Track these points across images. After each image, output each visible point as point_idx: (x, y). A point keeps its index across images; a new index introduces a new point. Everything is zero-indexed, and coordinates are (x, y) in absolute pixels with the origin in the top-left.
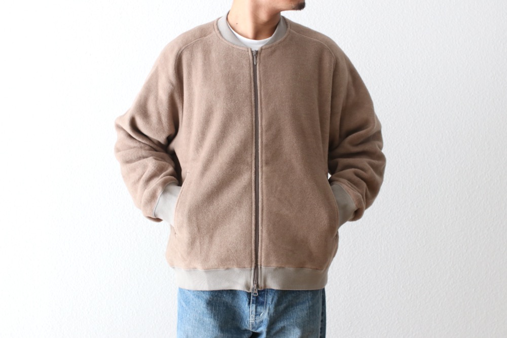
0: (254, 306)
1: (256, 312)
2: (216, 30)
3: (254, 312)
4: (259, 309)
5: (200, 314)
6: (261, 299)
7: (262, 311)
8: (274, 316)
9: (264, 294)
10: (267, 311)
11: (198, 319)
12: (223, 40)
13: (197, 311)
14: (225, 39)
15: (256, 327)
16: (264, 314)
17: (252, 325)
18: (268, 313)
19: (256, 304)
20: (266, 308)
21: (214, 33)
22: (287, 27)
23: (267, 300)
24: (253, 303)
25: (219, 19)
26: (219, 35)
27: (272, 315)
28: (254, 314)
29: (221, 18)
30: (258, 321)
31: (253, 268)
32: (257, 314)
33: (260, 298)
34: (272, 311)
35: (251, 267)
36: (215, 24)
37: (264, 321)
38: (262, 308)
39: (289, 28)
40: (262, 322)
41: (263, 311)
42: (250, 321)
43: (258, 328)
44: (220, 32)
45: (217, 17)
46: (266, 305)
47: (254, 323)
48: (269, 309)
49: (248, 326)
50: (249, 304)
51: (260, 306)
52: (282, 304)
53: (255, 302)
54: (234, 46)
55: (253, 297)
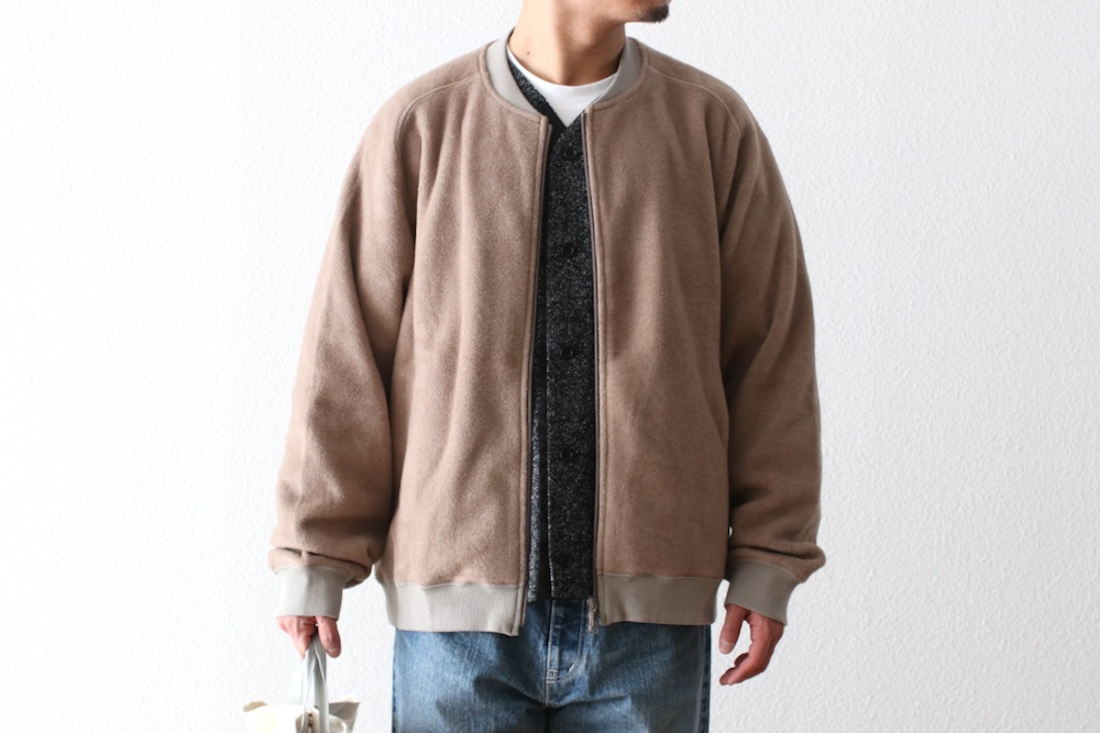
0: (557, 649)
1: (561, 662)
2: (482, 70)
3: (556, 663)
4: (567, 656)
5: (437, 664)
6: (572, 636)
7: (573, 660)
8: (598, 673)
9: (579, 625)
10: (584, 661)
11: (433, 673)
12: (493, 93)
13: (432, 657)
14: (497, 93)
15: (560, 694)
16: (576, 667)
17: (551, 689)
18: (587, 666)
19: (560, 646)
20: (582, 654)
21: (477, 75)
22: (642, 61)
23: (583, 638)
24: (554, 644)
25: (489, 45)
26: (486, 82)
27: (594, 669)
28: (557, 667)
29: (492, 43)
30: (563, 682)
31: (521, 584)
32: (563, 667)
33: (570, 633)
34: (595, 661)
35: (518, 582)
36: (481, 57)
37: (576, 682)
38: (574, 654)
39: (646, 64)
40: (572, 683)
41: (575, 662)
42: (548, 682)
43: (563, 697)
44: (490, 77)
45: (487, 41)
46: (582, 648)
47: (555, 686)
48: (588, 658)
49: (542, 692)
50: (546, 644)
51: (568, 649)
52: (617, 647)
53: (558, 642)
54: (513, 109)
55: (555, 630)
